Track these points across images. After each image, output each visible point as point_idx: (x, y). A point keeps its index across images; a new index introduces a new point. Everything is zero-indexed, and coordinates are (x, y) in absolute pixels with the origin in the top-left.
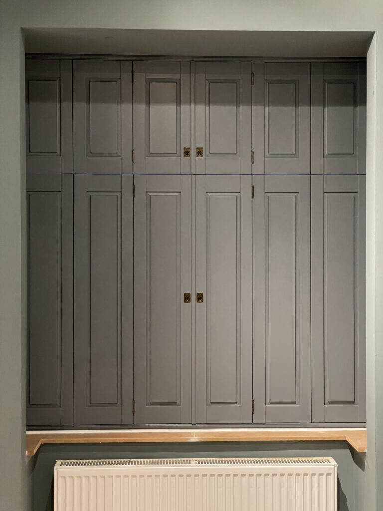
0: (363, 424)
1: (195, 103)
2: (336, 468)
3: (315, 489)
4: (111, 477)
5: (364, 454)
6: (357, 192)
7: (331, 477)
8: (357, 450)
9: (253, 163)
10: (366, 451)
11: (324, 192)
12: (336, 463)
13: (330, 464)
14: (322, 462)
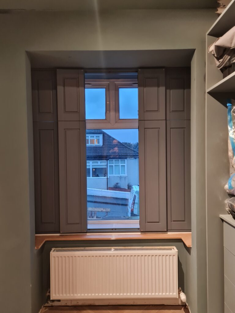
0: (190, 230)
2: (177, 253)
3: (168, 262)
4: (76, 257)
5: (191, 248)
6: (185, 128)
7: (175, 256)
8: (188, 246)
10: (191, 246)
11: (171, 128)
12: (177, 251)
13: (174, 250)
14: (171, 249)
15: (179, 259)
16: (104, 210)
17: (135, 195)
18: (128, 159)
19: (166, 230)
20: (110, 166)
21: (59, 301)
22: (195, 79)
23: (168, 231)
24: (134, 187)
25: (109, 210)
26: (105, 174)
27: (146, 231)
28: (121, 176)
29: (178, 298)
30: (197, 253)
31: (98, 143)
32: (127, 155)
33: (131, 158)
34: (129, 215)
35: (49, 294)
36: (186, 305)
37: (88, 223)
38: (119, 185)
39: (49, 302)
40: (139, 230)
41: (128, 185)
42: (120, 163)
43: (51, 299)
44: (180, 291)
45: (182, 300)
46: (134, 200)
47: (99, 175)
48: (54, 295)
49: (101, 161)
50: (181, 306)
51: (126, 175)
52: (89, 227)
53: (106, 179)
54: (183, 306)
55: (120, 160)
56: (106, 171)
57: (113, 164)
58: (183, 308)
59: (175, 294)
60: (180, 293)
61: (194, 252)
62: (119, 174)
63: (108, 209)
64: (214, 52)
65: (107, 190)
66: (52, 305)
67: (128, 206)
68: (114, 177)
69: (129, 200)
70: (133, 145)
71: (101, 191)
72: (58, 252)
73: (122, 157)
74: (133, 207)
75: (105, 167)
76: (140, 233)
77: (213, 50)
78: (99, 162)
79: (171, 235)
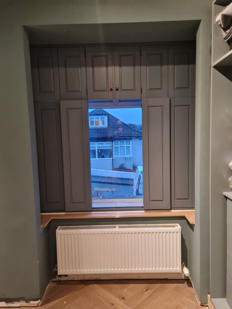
0: (193, 208)
1: (115, 66)
2: (181, 230)
3: (171, 239)
4: (81, 234)
5: (194, 225)
6: (190, 105)
7: (178, 233)
8: (191, 223)
9: (142, 93)
10: (194, 223)
11: (175, 106)
12: (181, 228)
13: (178, 227)
14: (174, 226)
15: (183, 235)
16: (110, 190)
17: (140, 175)
18: (133, 140)
19: (169, 208)
20: (115, 147)
21: (66, 276)
22: (200, 53)
23: (172, 209)
24: (139, 167)
25: (114, 190)
26: (111, 155)
27: (150, 209)
28: (126, 157)
29: (181, 272)
30: (200, 230)
31: (104, 124)
32: (132, 136)
33: (136, 139)
34: (135, 194)
35: (56, 270)
36: (189, 279)
37: (92, 202)
38: (124, 165)
39: (57, 277)
40: (143, 208)
41: (133, 166)
42: (125, 144)
43: (58, 274)
44: (183, 266)
45: (185, 274)
46: (139, 180)
47: (105, 156)
48: (61, 271)
49: (106, 142)
50: (185, 280)
51: (131, 156)
52: (94, 206)
53: (112, 160)
54: (186, 280)
55: (125, 141)
56: (111, 152)
57: (118, 145)
58: (186, 282)
59: (178, 268)
60: (183, 268)
61: (197, 229)
62: (124, 155)
63: (114, 188)
64: (221, 22)
65: (113, 170)
66: (60, 280)
67: (133, 186)
68: (120, 157)
69: (134, 180)
70: (138, 126)
71: (107, 172)
72: (64, 230)
73: (127, 138)
74: (139, 187)
75: (111, 148)
76: (144, 211)
77: (220, 20)
78: (104, 143)
79: (175, 212)
